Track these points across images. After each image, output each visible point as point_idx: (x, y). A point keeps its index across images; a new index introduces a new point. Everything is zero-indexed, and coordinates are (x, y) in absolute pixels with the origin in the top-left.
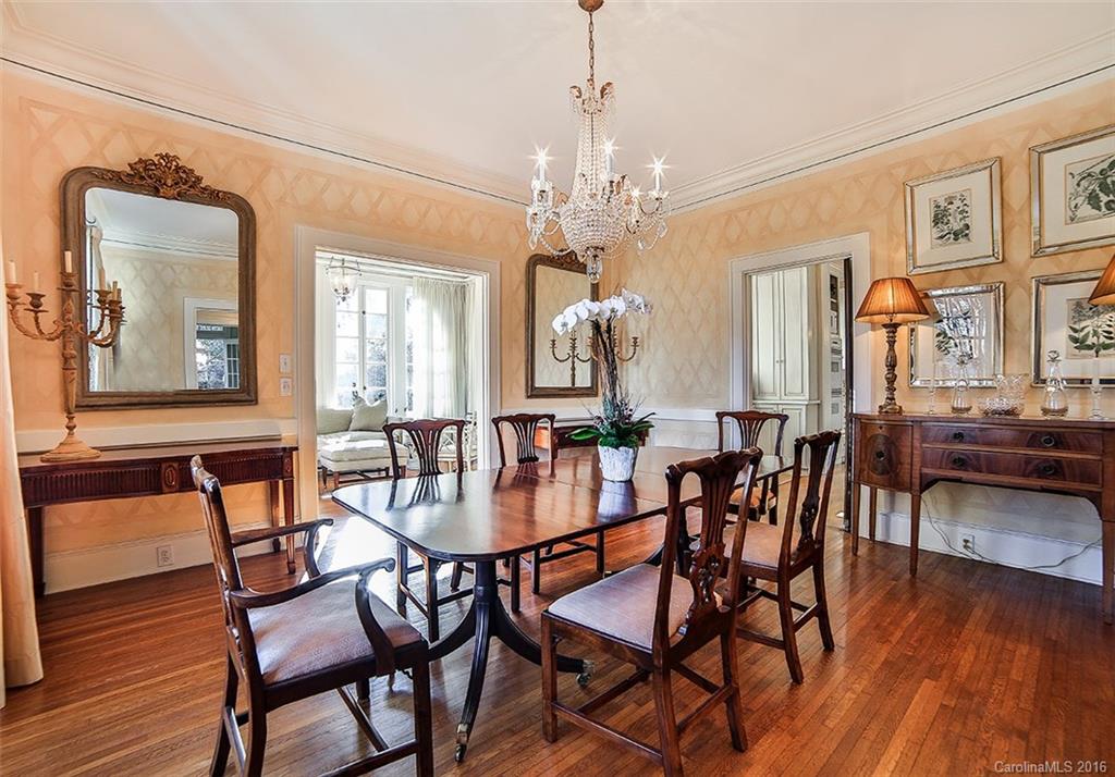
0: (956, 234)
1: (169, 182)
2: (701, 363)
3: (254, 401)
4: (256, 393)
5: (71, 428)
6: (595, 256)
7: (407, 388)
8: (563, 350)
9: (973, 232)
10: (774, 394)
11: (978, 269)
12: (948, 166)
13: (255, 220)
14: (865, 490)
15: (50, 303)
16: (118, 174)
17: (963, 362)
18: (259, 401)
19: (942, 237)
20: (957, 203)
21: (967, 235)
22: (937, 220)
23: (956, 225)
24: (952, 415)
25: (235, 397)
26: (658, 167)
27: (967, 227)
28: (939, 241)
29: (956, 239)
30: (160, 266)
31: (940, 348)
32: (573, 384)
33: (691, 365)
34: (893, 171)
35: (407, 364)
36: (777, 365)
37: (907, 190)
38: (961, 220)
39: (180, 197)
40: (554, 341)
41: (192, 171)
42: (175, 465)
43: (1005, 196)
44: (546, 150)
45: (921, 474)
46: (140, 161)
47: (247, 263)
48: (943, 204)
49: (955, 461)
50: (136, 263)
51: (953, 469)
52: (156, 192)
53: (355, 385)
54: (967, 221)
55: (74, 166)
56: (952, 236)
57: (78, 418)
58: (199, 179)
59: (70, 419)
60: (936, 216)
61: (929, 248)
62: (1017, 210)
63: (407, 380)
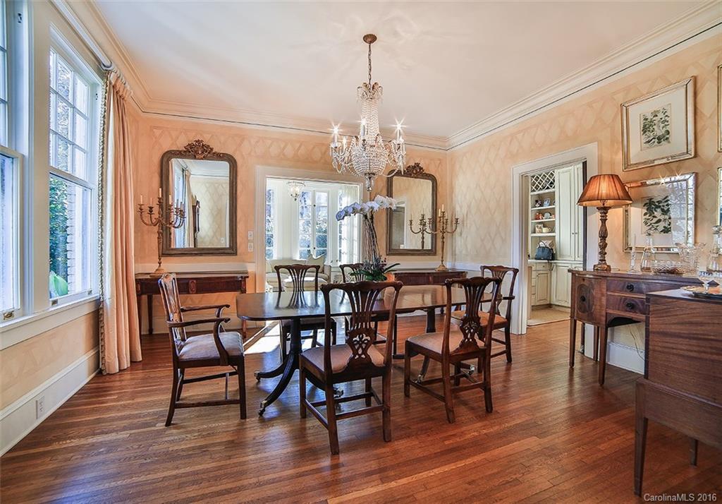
0: (659, 139)
1: (200, 152)
2: (496, 235)
3: (236, 254)
4: (236, 250)
5: (160, 263)
6: (370, 178)
7: (339, 249)
8: (417, 227)
9: (672, 137)
10: (570, 256)
11: (676, 164)
12: (655, 88)
13: (236, 165)
14: (579, 324)
15: (156, 209)
16: (180, 152)
17: (650, 234)
18: (238, 253)
19: (649, 142)
20: (661, 115)
21: (667, 139)
22: (645, 130)
23: (659, 131)
24: (641, 273)
25: (226, 251)
26: (399, 127)
27: (668, 132)
28: (647, 145)
29: (659, 143)
30: (217, 185)
31: (646, 223)
32: (423, 247)
33: (490, 236)
34: (615, 97)
35: (339, 234)
36: (573, 236)
37: (624, 108)
38: (663, 127)
39: (205, 158)
40: (411, 221)
41: (209, 146)
42: (195, 281)
43: (698, 106)
44: (339, 125)
45: (606, 313)
46: (189, 144)
47: (233, 187)
48: (650, 117)
49: (628, 305)
50: (207, 185)
51: (626, 311)
52: (195, 158)
53: (309, 247)
54: (668, 128)
55: (166, 150)
56: (656, 140)
57: (162, 258)
58: (212, 149)
59: (160, 259)
60: (645, 126)
61: (638, 150)
62: (708, 116)
63: (338, 244)
